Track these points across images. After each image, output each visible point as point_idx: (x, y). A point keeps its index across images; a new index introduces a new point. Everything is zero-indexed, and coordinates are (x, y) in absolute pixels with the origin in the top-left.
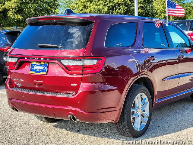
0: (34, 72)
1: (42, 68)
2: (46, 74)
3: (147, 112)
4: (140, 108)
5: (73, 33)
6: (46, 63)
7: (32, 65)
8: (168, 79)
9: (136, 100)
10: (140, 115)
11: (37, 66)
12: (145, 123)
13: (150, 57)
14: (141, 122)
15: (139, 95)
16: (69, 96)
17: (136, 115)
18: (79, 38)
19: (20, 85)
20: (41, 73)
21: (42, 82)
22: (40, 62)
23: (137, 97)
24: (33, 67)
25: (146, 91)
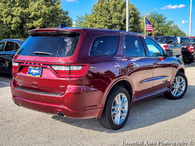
0: (31, 75)
1: (37, 72)
2: (40, 77)
3: (126, 109)
4: (120, 105)
5: (67, 43)
6: (40, 68)
7: (30, 69)
8: (145, 82)
9: (116, 99)
10: (120, 111)
11: (34, 69)
12: (124, 118)
13: (130, 64)
14: (121, 117)
15: (119, 95)
16: (58, 96)
17: (116, 111)
18: (70, 46)
19: (21, 85)
20: (36, 76)
21: (37, 83)
22: (36, 67)
23: (117, 97)
24: (31, 71)
25: (125, 91)
